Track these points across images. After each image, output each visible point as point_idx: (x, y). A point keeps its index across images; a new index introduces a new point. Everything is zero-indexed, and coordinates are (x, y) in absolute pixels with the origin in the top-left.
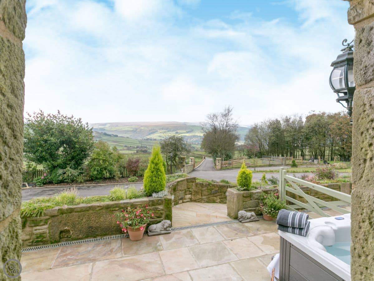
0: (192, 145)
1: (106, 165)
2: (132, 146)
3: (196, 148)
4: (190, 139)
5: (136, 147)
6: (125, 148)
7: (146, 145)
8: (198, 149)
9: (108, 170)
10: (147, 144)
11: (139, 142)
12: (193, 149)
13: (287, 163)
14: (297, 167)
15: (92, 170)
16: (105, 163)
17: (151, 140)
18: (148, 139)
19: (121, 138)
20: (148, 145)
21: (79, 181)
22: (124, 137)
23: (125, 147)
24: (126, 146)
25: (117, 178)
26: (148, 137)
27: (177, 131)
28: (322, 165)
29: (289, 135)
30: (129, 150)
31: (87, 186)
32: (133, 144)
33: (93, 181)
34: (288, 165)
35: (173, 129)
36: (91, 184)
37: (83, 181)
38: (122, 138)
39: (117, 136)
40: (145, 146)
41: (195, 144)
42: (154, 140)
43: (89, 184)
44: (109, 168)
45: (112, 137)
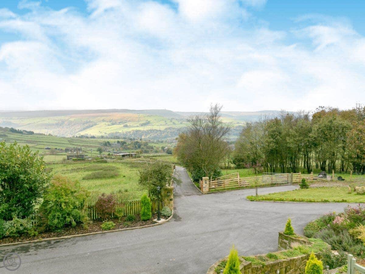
0: (150, 145)
1: (70, 209)
2: (58, 148)
3: (155, 148)
4: (146, 135)
5: (64, 149)
6: (47, 152)
7: (79, 145)
8: (158, 150)
9: (73, 216)
10: (83, 144)
11: (69, 141)
12: (151, 149)
13: (294, 181)
14: (307, 188)
15: (50, 216)
16: (68, 207)
17: (87, 137)
18: (82, 137)
19: (38, 136)
20: (83, 146)
21: (33, 234)
22: (44, 135)
23: (46, 150)
24: (48, 149)
25: (85, 226)
26: (83, 133)
27: (126, 124)
28: (336, 182)
29: (292, 140)
30: (53, 155)
31: (45, 241)
32: (59, 145)
33: (52, 232)
34: (295, 183)
35: (119, 121)
36: (50, 237)
37: (37, 233)
38: (41, 136)
39: (32, 133)
40: (80, 147)
41: (153, 143)
42: (92, 137)
43: (47, 237)
44: (74, 213)
45: (24, 135)
